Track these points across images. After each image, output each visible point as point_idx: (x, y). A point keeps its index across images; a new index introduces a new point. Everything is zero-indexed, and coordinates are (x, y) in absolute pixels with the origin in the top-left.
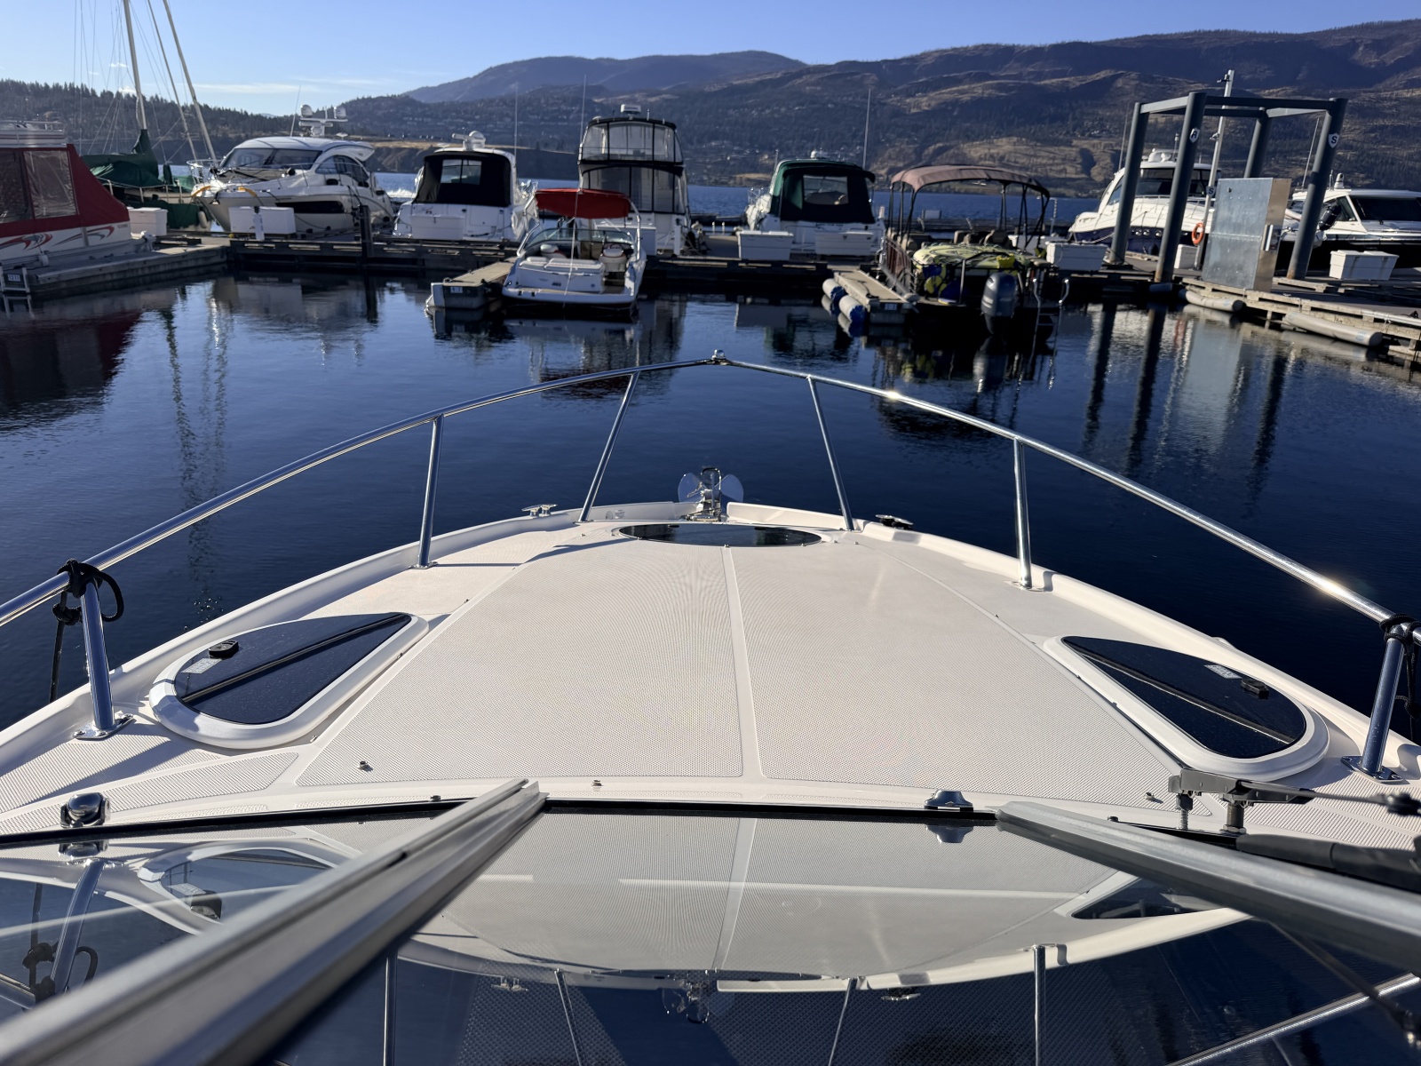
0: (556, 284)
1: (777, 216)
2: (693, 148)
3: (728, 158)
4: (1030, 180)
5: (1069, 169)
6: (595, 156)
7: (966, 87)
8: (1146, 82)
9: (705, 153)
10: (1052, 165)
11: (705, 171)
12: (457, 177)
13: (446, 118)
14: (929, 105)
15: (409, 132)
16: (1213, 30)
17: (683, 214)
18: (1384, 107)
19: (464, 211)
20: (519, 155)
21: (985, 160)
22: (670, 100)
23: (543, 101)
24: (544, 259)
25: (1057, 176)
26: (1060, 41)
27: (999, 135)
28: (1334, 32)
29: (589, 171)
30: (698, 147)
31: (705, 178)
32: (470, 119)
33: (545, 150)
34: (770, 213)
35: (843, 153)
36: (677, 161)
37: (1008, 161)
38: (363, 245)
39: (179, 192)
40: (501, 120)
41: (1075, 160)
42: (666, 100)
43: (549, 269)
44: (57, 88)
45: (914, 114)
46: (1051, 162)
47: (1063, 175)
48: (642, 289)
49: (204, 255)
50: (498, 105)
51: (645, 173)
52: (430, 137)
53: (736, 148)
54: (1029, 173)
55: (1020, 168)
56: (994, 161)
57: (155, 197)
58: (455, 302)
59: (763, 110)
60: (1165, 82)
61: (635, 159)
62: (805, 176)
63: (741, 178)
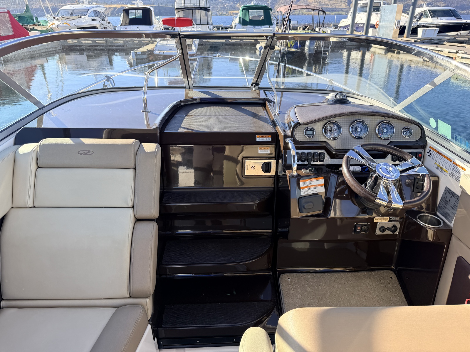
0: (171, 49)
1: (240, 24)
2: (213, 2)
3: (226, 6)
4: (320, 8)
5: (343, 5)
6: (180, 7)
9: (217, 4)
10: (337, 3)
11: (218, 11)
12: (135, 16)
15: (113, 1)
17: (211, 25)
19: (138, 27)
20: (155, 8)
21: (314, 3)
24: (166, 41)
25: (339, 7)
29: (179, 12)
30: (215, 2)
31: (218, 13)
33: (161, 6)
34: (239, 23)
35: (265, 2)
36: (208, 7)
37: (322, 3)
38: (106, 41)
39: (41, 26)
41: (345, 1)
43: (168, 44)
46: (337, 2)
47: (341, 7)
48: (198, 49)
51: (197, 11)
52: (120, 3)
53: (228, 2)
54: (329, 7)
55: (326, 5)
57: (33, 28)
58: (139, 57)
61: (193, 7)
62: (249, 10)
63: (230, 13)
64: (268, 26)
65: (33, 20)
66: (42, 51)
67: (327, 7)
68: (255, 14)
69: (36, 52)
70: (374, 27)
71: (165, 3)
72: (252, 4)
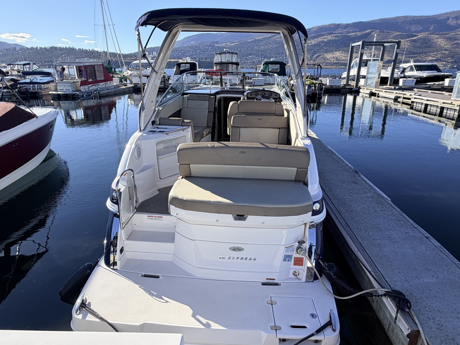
6: (218, 62)
7: (326, 37)
8: (381, 33)
11: (248, 65)
12: (184, 68)
13: (173, 52)
14: (315, 43)
16: (403, 16)
18: (458, 37)
20: (198, 62)
21: (332, 58)
22: (238, 44)
23: (201, 46)
26: (355, 22)
27: (336, 51)
28: (442, 14)
29: (216, 66)
31: (248, 66)
32: (180, 52)
36: (238, 62)
37: (339, 58)
38: (164, 85)
39: (117, 74)
40: (189, 52)
42: (236, 44)
44: (66, 48)
45: (310, 46)
49: (129, 88)
50: (188, 48)
51: (230, 65)
53: (257, 58)
54: (345, 62)
55: (342, 60)
56: (334, 59)
57: (112, 76)
59: (265, 46)
60: (387, 32)
61: (228, 62)
62: (269, 65)
63: (258, 66)
64: (282, 76)
65: (112, 70)
66: (121, 91)
67: (343, 62)
68: (274, 68)
69: (117, 92)
70: (364, 77)
71: (205, 59)
72: (272, 60)
